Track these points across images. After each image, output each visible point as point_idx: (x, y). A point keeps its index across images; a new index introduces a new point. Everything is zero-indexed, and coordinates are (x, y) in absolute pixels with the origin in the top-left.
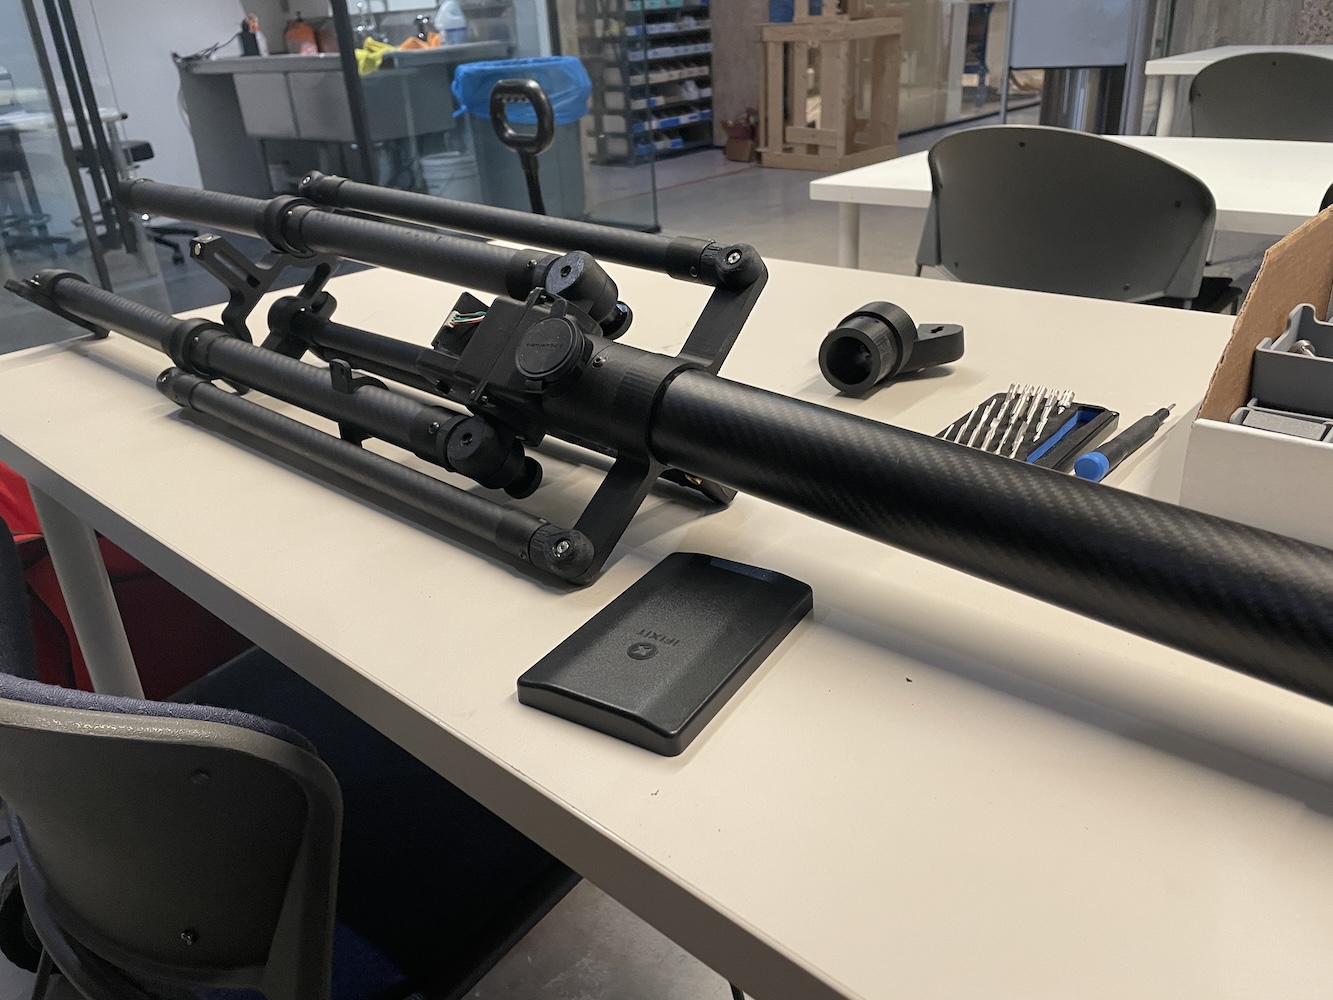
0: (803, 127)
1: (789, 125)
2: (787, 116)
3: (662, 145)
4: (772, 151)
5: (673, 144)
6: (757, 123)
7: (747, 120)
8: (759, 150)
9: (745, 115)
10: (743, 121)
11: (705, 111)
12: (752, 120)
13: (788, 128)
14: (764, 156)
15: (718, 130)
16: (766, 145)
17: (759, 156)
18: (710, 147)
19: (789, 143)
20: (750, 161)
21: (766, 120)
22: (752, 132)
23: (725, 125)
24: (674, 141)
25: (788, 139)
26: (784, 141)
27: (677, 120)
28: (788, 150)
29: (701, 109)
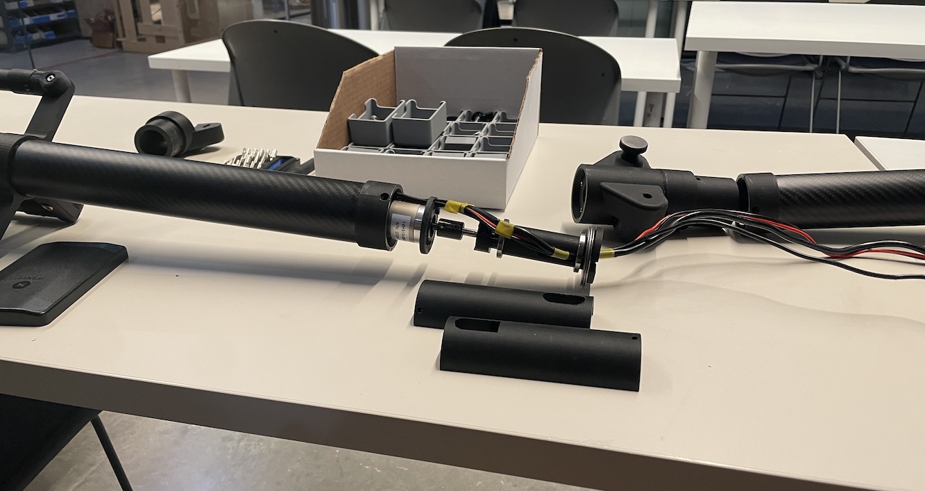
0: (151, 24)
1: (139, 21)
2: (137, 15)
3: (36, 36)
4: (129, 41)
5: (46, 36)
6: (114, 20)
7: (106, 17)
8: (119, 39)
9: (104, 14)
10: (102, 19)
11: (70, 11)
12: (110, 18)
13: (139, 24)
14: (124, 44)
15: (83, 25)
16: (124, 36)
17: (120, 44)
18: (79, 37)
19: (142, 35)
20: (113, 48)
21: (121, 18)
22: (111, 27)
23: (88, 21)
24: (47, 33)
25: (140, 32)
26: (138, 34)
27: (48, 18)
28: (143, 40)
29: (67, 10)
